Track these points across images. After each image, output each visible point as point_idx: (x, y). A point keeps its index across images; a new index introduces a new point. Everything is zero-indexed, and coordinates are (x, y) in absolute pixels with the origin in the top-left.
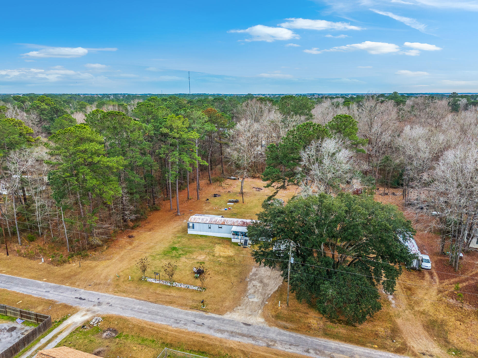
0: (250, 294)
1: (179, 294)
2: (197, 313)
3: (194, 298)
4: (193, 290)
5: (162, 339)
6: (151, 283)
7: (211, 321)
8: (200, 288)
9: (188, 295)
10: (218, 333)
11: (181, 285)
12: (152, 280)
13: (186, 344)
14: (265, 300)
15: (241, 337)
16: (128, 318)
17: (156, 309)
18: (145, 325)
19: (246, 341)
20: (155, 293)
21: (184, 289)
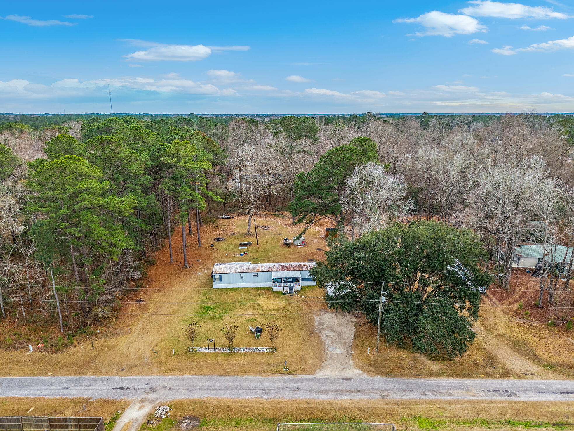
0: (329, 346)
1: (248, 360)
2: (284, 377)
3: (269, 362)
4: (262, 353)
5: (260, 415)
6: (205, 354)
7: (305, 383)
8: (269, 349)
9: (260, 359)
10: (321, 395)
11: (244, 350)
12: (203, 349)
13: (292, 414)
14: (349, 350)
15: (348, 393)
16: (203, 399)
17: (232, 382)
18: (230, 404)
19: (357, 397)
20: (217, 363)
21: (251, 353)
